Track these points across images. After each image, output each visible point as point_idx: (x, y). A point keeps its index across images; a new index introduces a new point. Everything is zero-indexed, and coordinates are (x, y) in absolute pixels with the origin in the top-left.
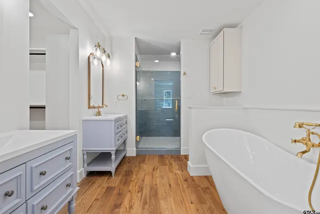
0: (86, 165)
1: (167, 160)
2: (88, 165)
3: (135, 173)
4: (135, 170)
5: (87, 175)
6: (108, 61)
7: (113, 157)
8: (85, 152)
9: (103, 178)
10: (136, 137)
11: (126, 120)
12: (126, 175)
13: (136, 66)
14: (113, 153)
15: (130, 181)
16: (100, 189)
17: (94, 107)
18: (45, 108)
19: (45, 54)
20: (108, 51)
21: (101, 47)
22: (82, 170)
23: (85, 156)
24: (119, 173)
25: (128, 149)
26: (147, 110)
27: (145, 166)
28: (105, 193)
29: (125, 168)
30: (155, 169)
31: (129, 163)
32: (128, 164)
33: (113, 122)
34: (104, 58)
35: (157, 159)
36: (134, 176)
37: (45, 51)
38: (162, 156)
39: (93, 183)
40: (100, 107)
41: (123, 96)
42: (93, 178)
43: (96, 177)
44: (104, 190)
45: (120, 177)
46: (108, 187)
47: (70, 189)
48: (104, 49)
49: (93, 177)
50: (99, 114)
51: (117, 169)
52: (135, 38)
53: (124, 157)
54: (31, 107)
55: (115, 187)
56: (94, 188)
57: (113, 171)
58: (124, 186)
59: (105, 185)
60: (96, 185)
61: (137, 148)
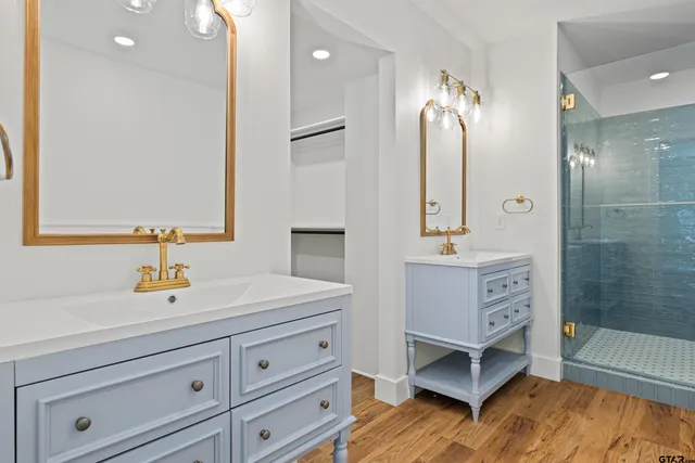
0: (412, 371)
1: (683, 427)
2: (418, 372)
3: (541, 431)
4: (545, 424)
5: (416, 396)
6: (477, 112)
7: (475, 367)
8: (411, 339)
9: (449, 414)
10: (564, 323)
11: (525, 269)
12: (513, 431)
13: (563, 110)
14: (475, 357)
15: (519, 453)
16: (434, 440)
17: (439, 233)
18: (343, 233)
19: (343, 128)
20: (475, 85)
21: (451, 81)
22: (404, 380)
23: (412, 349)
24: (493, 416)
25: (535, 354)
26: (623, 245)
27: (582, 423)
28: (443, 455)
29: (515, 406)
30: (622, 444)
31: (532, 396)
32: (528, 399)
33: (475, 274)
34: (462, 106)
35: (641, 412)
36: (538, 442)
37: (343, 121)
38: (662, 406)
39: (423, 419)
40: (454, 233)
41: (520, 201)
42: (426, 407)
43: (434, 407)
44: (443, 447)
45: (493, 430)
46: (454, 444)
47: (329, 417)
48: (461, 83)
49: (427, 405)
50: (450, 249)
51: (487, 403)
52: (560, 24)
53: (521, 376)
54: (294, 232)
55: (471, 452)
56: (421, 432)
57: (476, 406)
58: (498, 458)
59: (450, 436)
60: (429, 426)
61: (565, 357)
